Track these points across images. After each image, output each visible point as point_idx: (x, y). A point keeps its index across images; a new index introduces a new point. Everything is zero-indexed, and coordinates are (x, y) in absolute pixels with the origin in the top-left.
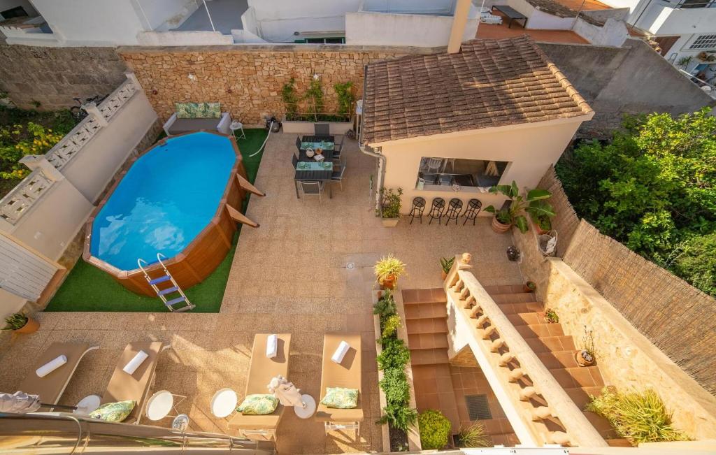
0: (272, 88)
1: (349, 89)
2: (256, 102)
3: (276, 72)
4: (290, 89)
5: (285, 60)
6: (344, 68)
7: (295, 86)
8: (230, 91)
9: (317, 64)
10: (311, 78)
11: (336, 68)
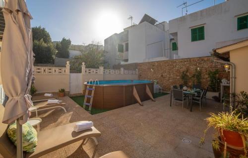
0: (178, 75)
1: (217, 75)
2: (170, 81)
3: (181, 68)
4: (186, 75)
5: (185, 63)
6: (214, 64)
7: (188, 74)
8: (162, 76)
9: (200, 63)
10: (196, 70)
11: (209, 65)
